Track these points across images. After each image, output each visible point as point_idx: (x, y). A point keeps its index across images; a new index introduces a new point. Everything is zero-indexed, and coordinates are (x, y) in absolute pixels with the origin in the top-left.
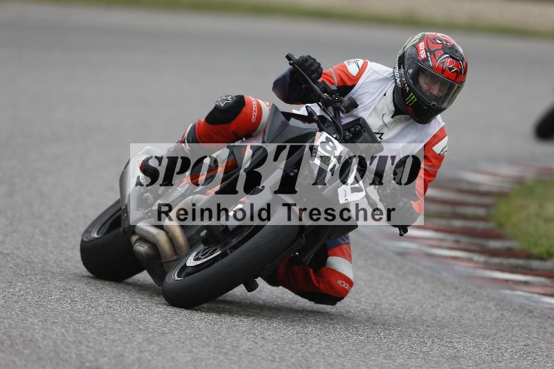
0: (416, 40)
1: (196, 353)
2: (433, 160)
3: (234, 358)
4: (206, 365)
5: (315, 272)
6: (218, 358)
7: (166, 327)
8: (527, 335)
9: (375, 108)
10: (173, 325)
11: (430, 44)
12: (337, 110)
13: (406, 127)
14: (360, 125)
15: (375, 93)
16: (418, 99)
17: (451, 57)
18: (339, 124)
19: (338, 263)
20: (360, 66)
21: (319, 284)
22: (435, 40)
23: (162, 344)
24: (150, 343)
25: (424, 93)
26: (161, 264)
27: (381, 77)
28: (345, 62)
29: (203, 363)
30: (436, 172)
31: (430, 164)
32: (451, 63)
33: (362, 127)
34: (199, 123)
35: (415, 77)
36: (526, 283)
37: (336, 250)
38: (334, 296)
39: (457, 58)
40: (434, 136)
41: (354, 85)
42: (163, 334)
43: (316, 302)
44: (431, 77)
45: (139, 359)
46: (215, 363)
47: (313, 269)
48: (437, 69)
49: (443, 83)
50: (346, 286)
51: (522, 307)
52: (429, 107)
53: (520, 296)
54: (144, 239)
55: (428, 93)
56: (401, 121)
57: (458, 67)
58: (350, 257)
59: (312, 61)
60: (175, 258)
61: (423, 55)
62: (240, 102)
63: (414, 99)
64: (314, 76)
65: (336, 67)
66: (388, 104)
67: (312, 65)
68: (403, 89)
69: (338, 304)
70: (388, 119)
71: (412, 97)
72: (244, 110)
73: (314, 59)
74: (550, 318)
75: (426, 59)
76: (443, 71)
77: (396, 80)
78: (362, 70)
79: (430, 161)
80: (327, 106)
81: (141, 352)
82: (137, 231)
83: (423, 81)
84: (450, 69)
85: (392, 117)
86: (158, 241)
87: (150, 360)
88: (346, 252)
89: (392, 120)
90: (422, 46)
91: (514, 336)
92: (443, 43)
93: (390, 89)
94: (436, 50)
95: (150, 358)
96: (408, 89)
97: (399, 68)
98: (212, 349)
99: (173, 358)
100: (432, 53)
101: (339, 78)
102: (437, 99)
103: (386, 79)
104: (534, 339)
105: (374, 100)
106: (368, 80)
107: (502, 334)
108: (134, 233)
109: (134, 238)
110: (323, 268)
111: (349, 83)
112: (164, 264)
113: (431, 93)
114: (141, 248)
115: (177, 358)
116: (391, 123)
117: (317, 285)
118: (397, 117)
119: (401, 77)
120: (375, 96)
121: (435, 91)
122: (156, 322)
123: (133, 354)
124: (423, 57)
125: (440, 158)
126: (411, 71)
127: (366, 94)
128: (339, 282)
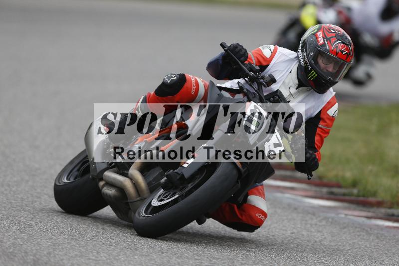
0: (314, 30)
1: (55, 240)
2: (327, 121)
3: (82, 243)
4: (62, 248)
5: (238, 208)
6: (70, 243)
7: (33, 221)
8: (293, 226)
9: (284, 82)
10: (38, 220)
11: (326, 33)
12: (260, 85)
13: (307, 96)
14: (277, 95)
15: (284, 71)
16: (318, 75)
17: (343, 42)
18: (262, 95)
19: (256, 200)
20: (272, 51)
21: (242, 216)
22: (329, 29)
23: (31, 233)
24: (21, 232)
25: (321, 70)
26: (127, 204)
27: (288, 58)
28: (260, 47)
29: (60, 247)
30: (329, 130)
31: (325, 124)
32: (343, 47)
33: (279, 98)
34: (149, 95)
35: (315, 58)
36: (292, 189)
37: (254, 190)
38: (253, 226)
39: (347, 43)
40: (328, 102)
41: (268, 65)
42: (31, 225)
43: (239, 230)
44: (327, 58)
45: (14, 244)
46: (69, 246)
47: (237, 205)
48: (332, 52)
49: (336, 62)
50: (262, 217)
51: (289, 205)
52: (327, 81)
53: (288, 198)
54: (111, 184)
55: (325, 71)
56: (302, 92)
57: (347, 50)
58: (264, 195)
59: (241, 48)
60: (138, 199)
61: (321, 41)
62: (182, 79)
63: (315, 75)
64: (242, 59)
65: (253, 51)
66: (293, 79)
67: (241, 50)
68: (306, 68)
69: (256, 231)
70: (293, 90)
71: (313, 73)
72: (185, 85)
73: (242, 46)
74: (309, 213)
75: (324, 45)
76: (337, 54)
77: (300, 61)
78: (273, 54)
79: (325, 122)
80: (253, 82)
81: (15, 239)
82: (104, 178)
83: (321, 62)
84: (342, 52)
85: (297, 89)
86: (125, 186)
87: (22, 245)
88: (261, 192)
89: (296, 91)
90: (320, 34)
91: (284, 226)
92: (335, 32)
93: (294, 67)
94: (331, 38)
95: (22, 243)
96: (310, 67)
97: (302, 51)
98: (66, 236)
99: (38, 243)
100: (329, 40)
101: (256, 60)
102: (331, 74)
103: (292, 60)
104: (298, 229)
105: (283, 76)
106: (278, 61)
107: (276, 225)
108: (102, 179)
109: (101, 183)
110: (245, 204)
111: (264, 64)
112: (130, 204)
113: (327, 70)
114: (110, 191)
115: (41, 244)
116: (296, 93)
117: (240, 217)
118: (301, 88)
119: (304, 58)
120: (283, 73)
121: (331, 68)
122: (26, 217)
123: (9, 241)
124: (321, 43)
125: (332, 119)
126: (312, 54)
127: (277, 72)
128: (257, 215)
